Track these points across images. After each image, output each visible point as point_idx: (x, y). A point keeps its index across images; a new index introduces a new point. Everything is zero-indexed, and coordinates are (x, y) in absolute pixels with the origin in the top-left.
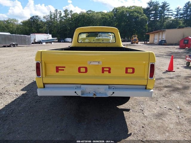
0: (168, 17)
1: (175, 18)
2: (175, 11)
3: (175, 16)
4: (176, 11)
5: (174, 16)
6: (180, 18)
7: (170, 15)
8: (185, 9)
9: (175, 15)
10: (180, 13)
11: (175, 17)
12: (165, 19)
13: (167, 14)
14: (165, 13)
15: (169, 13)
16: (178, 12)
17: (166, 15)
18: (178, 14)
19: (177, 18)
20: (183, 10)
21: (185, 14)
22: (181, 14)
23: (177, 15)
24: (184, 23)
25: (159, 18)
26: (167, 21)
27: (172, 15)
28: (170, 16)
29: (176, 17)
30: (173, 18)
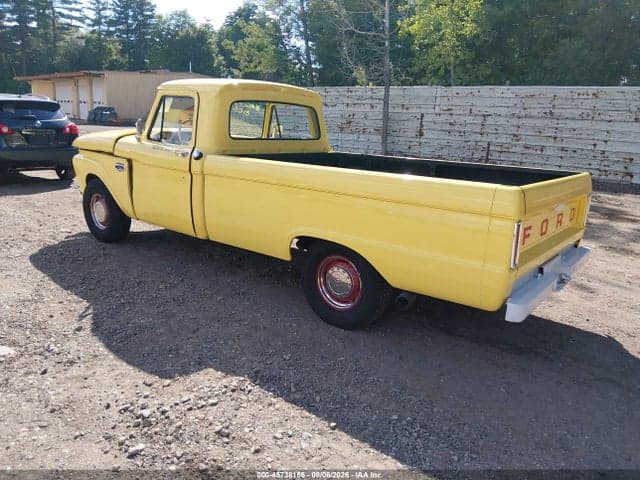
0: (69, 25)
1: (93, 32)
2: (90, 8)
3: (93, 26)
4: (92, 6)
5: (89, 25)
6: (109, 33)
7: (76, 18)
8: (119, 6)
9: (92, 20)
10: (105, 17)
11: (91, 29)
12: (58, 28)
13: (65, 12)
14: (57, 10)
15: (71, 10)
16: (99, 13)
17: (63, 15)
18: (100, 18)
19: (100, 33)
20: (115, 10)
21: (122, 23)
22: (111, 23)
23: (97, 22)
24: (122, 53)
25: (38, 25)
26: (68, 38)
27: (81, 20)
28: (74, 22)
29: (96, 28)
30: (85, 30)
